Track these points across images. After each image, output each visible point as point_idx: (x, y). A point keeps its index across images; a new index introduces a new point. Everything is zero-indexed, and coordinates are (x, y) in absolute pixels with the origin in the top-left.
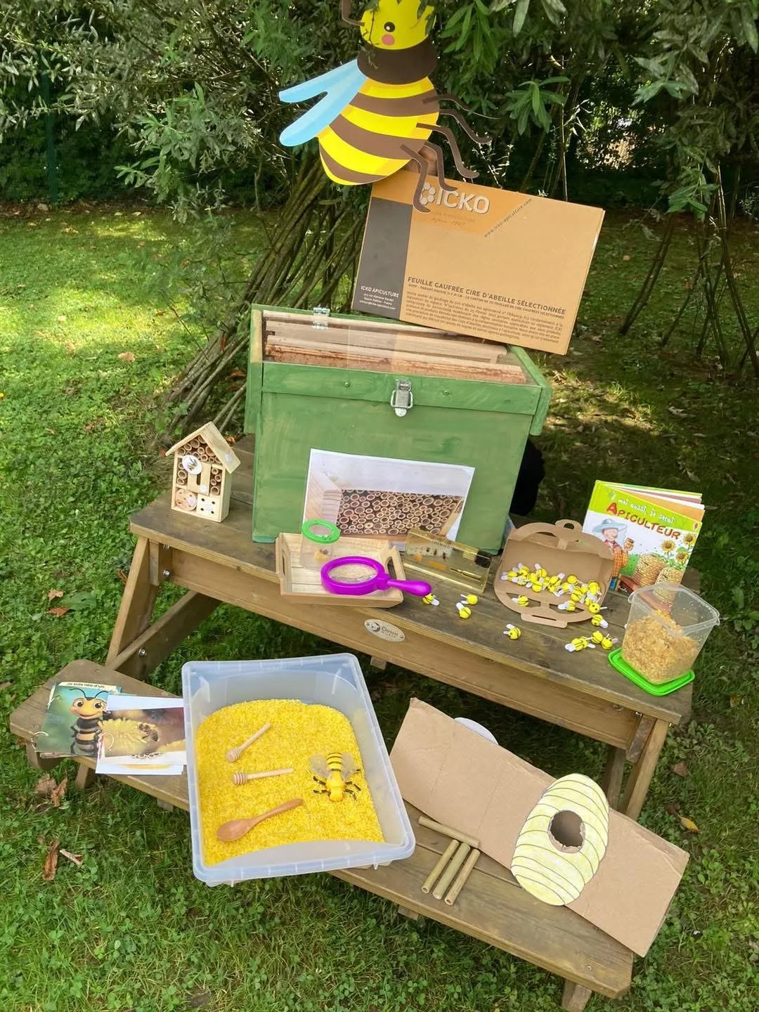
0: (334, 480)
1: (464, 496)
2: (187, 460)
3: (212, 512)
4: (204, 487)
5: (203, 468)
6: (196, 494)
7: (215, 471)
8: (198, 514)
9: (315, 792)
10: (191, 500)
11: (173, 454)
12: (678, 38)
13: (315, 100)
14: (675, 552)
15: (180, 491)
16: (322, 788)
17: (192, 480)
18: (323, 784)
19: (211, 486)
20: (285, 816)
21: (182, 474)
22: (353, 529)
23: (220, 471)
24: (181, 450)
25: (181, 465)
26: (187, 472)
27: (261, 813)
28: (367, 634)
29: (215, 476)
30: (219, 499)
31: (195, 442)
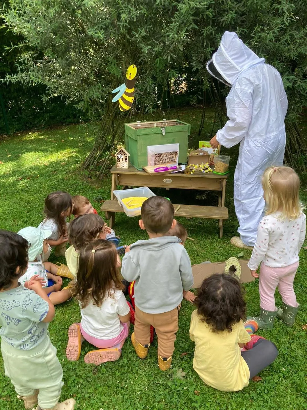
0: (153, 152)
1: (178, 150)
2: (119, 156)
3: (126, 167)
4: (124, 161)
5: (123, 157)
6: (122, 163)
8: (123, 168)
10: (121, 165)
11: (116, 155)
12: (197, 58)
13: (118, 92)
14: (215, 152)
15: (118, 163)
17: (121, 160)
21: (119, 160)
22: (158, 163)
24: (118, 154)
28: (164, 183)
29: (126, 158)
30: (127, 163)
31: (121, 151)
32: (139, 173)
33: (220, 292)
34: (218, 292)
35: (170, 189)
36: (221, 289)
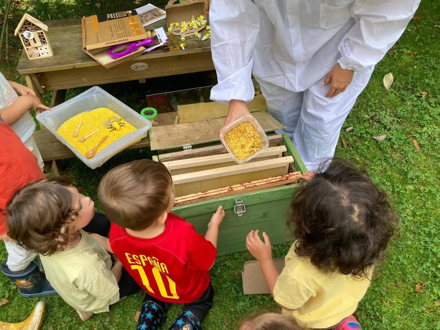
2: (26, 34)
3: (48, 53)
4: (39, 43)
5: (34, 35)
6: (37, 48)
7: (40, 34)
8: (42, 56)
9: (111, 131)
10: (36, 51)
11: (18, 34)
15: (29, 50)
16: (112, 129)
17: (32, 42)
18: (112, 128)
19: (41, 41)
20: (105, 142)
21: (26, 42)
23: (42, 33)
24: (21, 31)
25: (24, 38)
26: (28, 40)
27: (97, 145)
28: (133, 71)
29: (41, 36)
30: (47, 46)
31: (24, 24)
32: (79, 64)
33: (359, 216)
34: (355, 217)
35: (147, 80)
36: (356, 208)
